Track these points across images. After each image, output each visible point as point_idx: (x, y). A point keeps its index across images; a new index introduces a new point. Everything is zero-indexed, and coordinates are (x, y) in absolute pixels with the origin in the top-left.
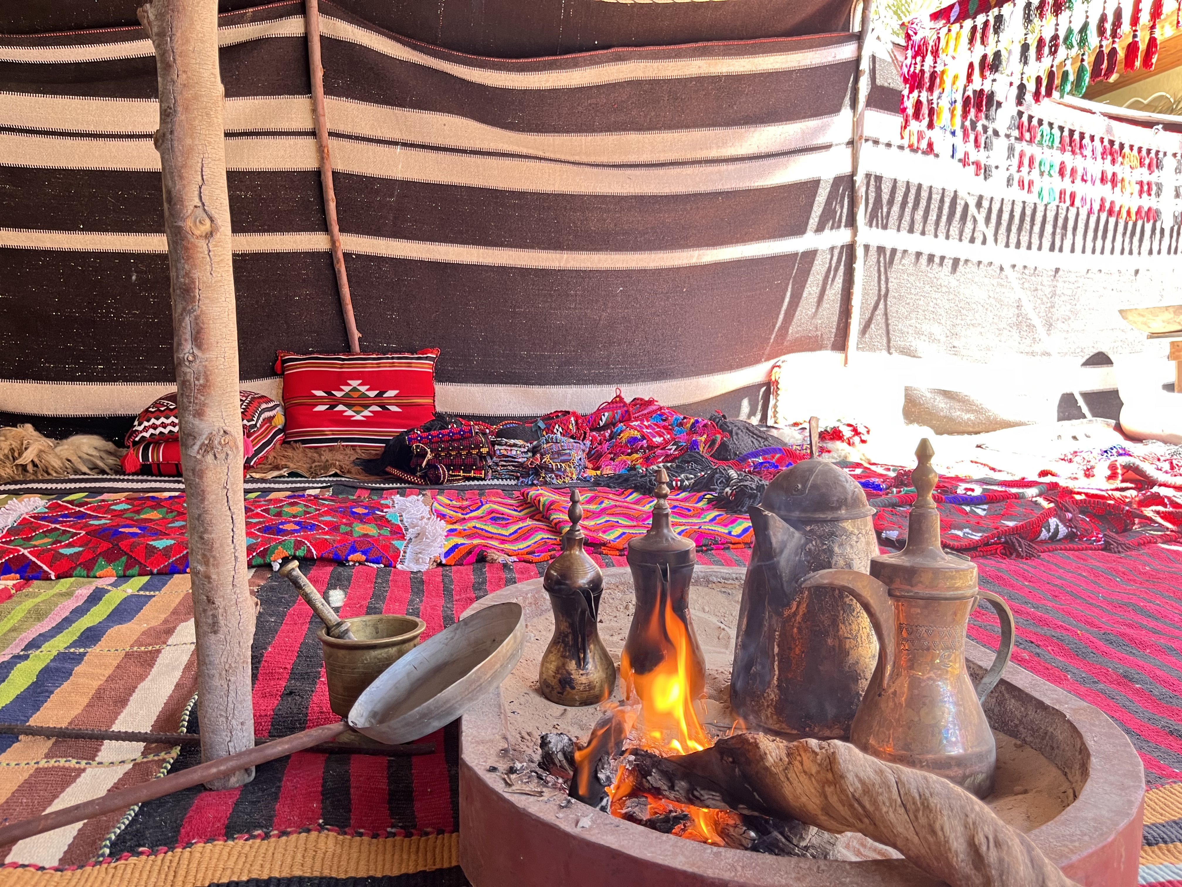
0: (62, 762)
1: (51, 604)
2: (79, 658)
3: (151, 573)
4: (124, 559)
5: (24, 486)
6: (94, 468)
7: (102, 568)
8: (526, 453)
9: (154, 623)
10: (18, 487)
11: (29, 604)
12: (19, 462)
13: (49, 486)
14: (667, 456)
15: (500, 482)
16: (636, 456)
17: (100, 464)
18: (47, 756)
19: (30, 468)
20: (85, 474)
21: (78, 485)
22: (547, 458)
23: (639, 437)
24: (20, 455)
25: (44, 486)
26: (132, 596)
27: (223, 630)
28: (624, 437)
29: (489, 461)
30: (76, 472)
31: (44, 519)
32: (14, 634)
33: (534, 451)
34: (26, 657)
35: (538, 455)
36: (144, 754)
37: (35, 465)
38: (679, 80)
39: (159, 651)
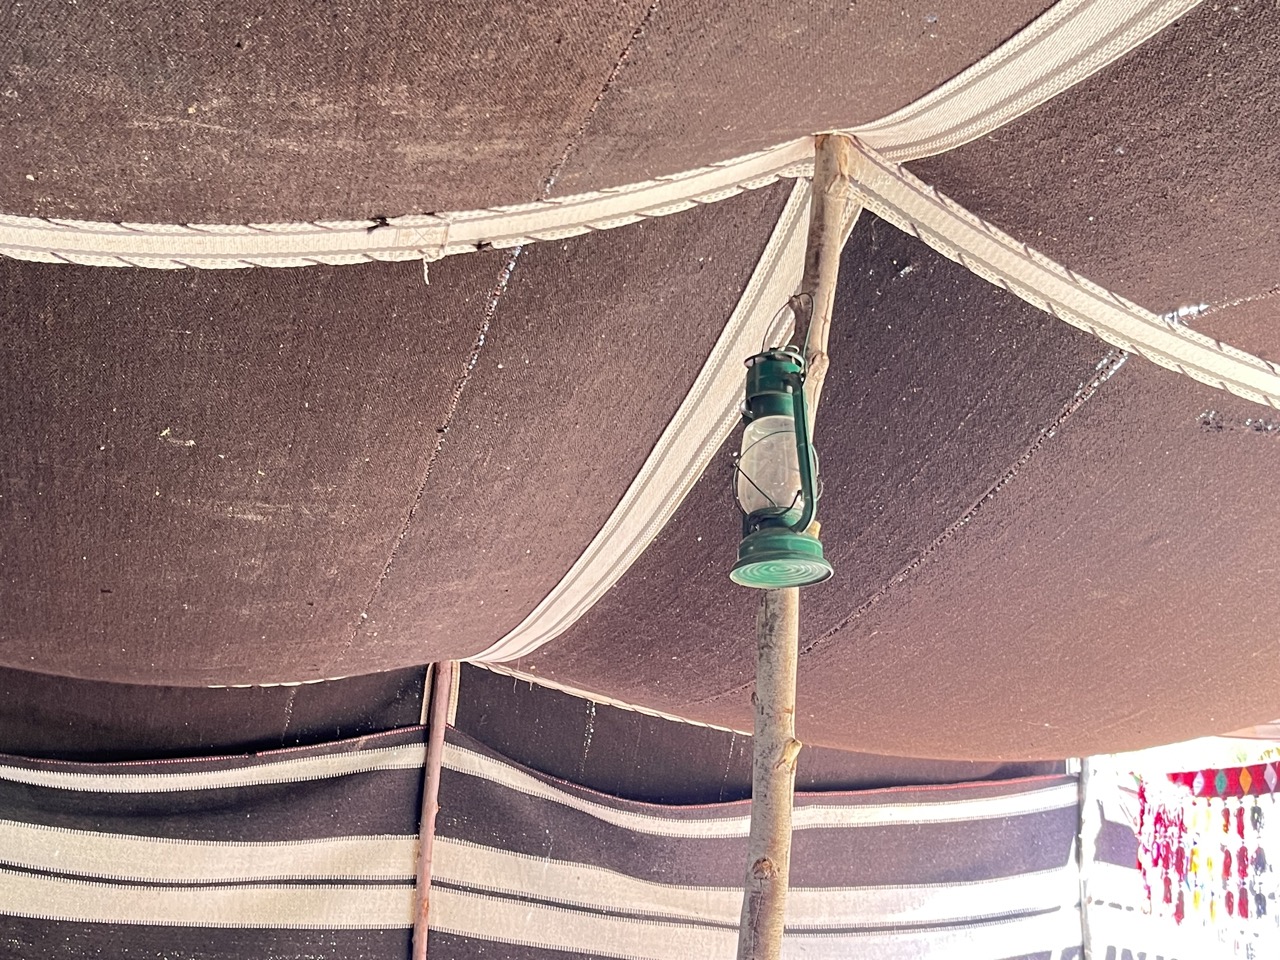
38: (867, 829)
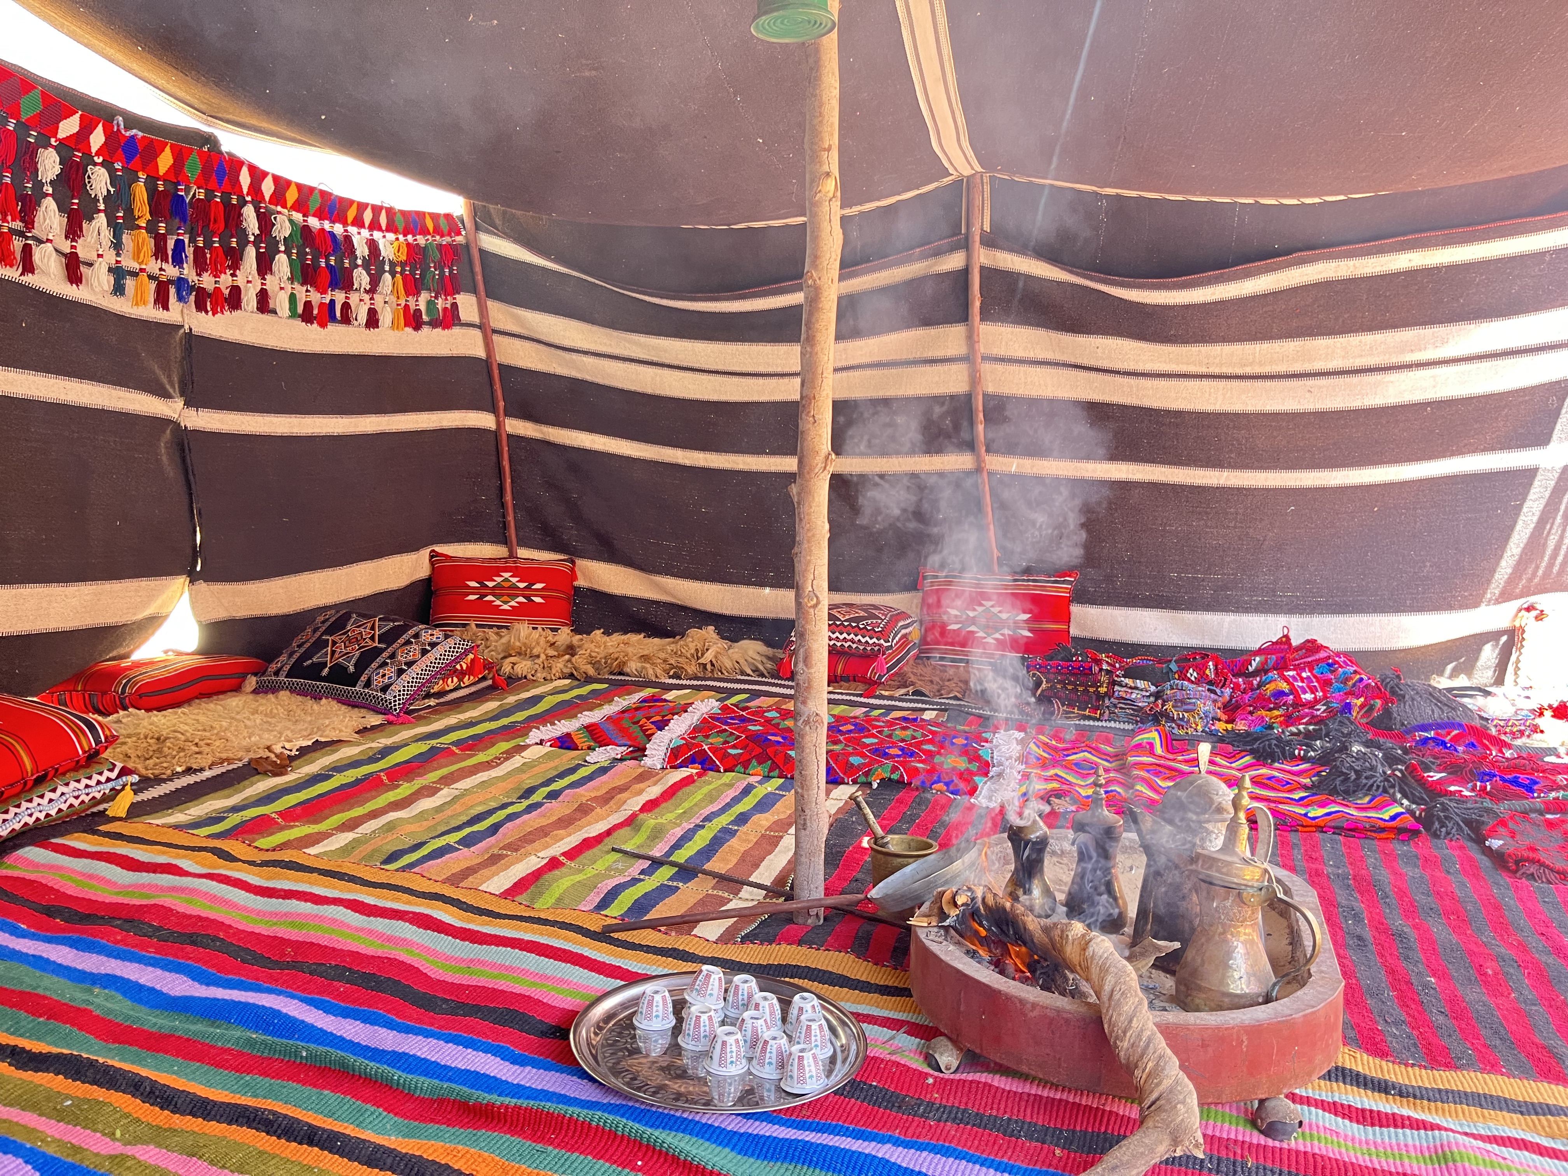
0: (720, 893)
1: (719, 791)
2: (733, 833)
3: (786, 777)
4: (769, 762)
5: (703, 683)
6: (756, 670)
7: (754, 767)
8: (1149, 697)
9: (782, 816)
10: (699, 683)
11: (706, 789)
12: (701, 661)
13: (722, 684)
14: (1313, 717)
15: (1117, 725)
16: (1276, 713)
17: (761, 667)
18: (713, 888)
19: (709, 667)
20: (749, 675)
21: (743, 686)
22: (1169, 706)
23: (1287, 691)
24: (703, 655)
25: (718, 684)
26: (771, 793)
27: (809, 829)
28: (1270, 688)
29: (1107, 701)
30: (743, 673)
31: (717, 719)
32: (696, 809)
33: (1157, 695)
34: (703, 827)
35: (1160, 701)
36: (765, 898)
37: (713, 665)
39: (782, 837)
